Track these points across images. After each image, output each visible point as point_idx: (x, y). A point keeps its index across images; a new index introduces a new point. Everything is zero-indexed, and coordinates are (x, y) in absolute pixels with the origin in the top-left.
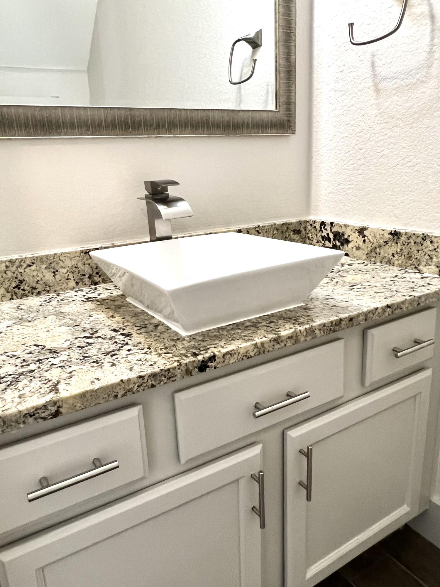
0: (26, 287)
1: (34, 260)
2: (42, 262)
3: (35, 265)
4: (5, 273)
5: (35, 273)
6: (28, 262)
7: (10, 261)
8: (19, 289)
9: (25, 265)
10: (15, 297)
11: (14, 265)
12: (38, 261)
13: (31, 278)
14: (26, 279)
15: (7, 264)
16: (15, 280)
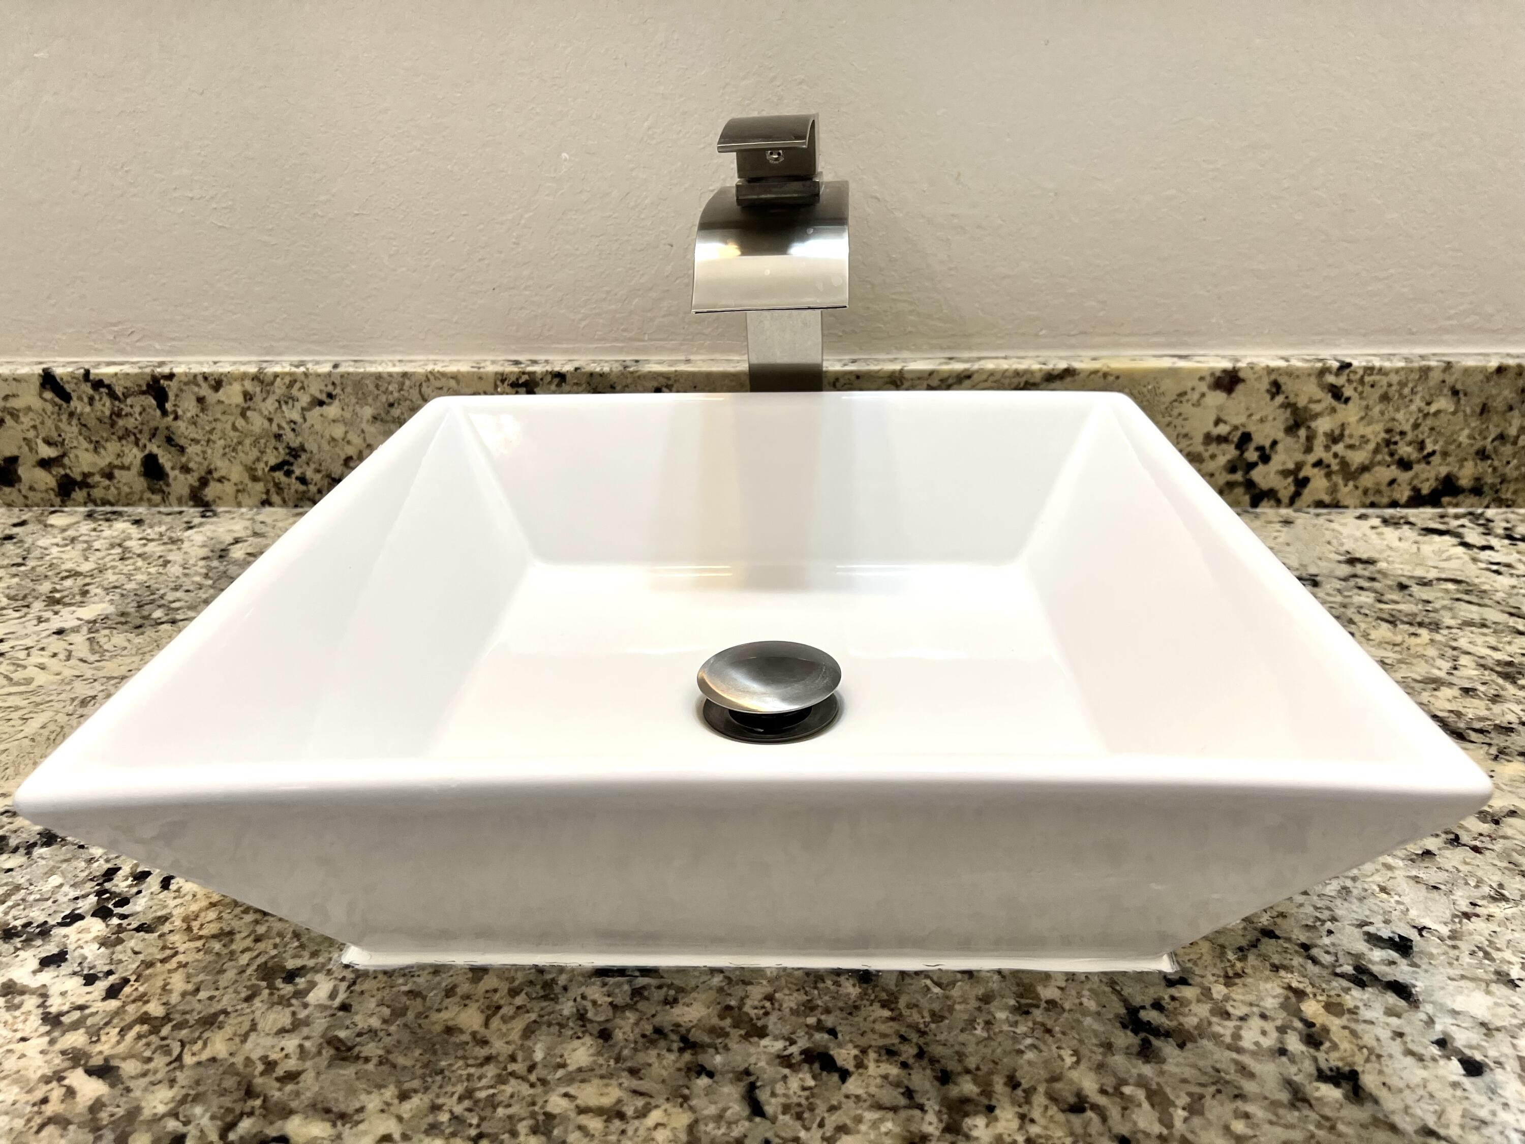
0: (310, 474)
1: (333, 384)
2: (362, 398)
3: (337, 402)
4: (243, 415)
5: (338, 431)
6: (316, 389)
7: (257, 378)
8: (288, 474)
9: (305, 399)
10: (275, 498)
11: (268, 392)
12: (349, 390)
13: (326, 447)
14: (311, 446)
15: (249, 386)
16: (273, 442)
